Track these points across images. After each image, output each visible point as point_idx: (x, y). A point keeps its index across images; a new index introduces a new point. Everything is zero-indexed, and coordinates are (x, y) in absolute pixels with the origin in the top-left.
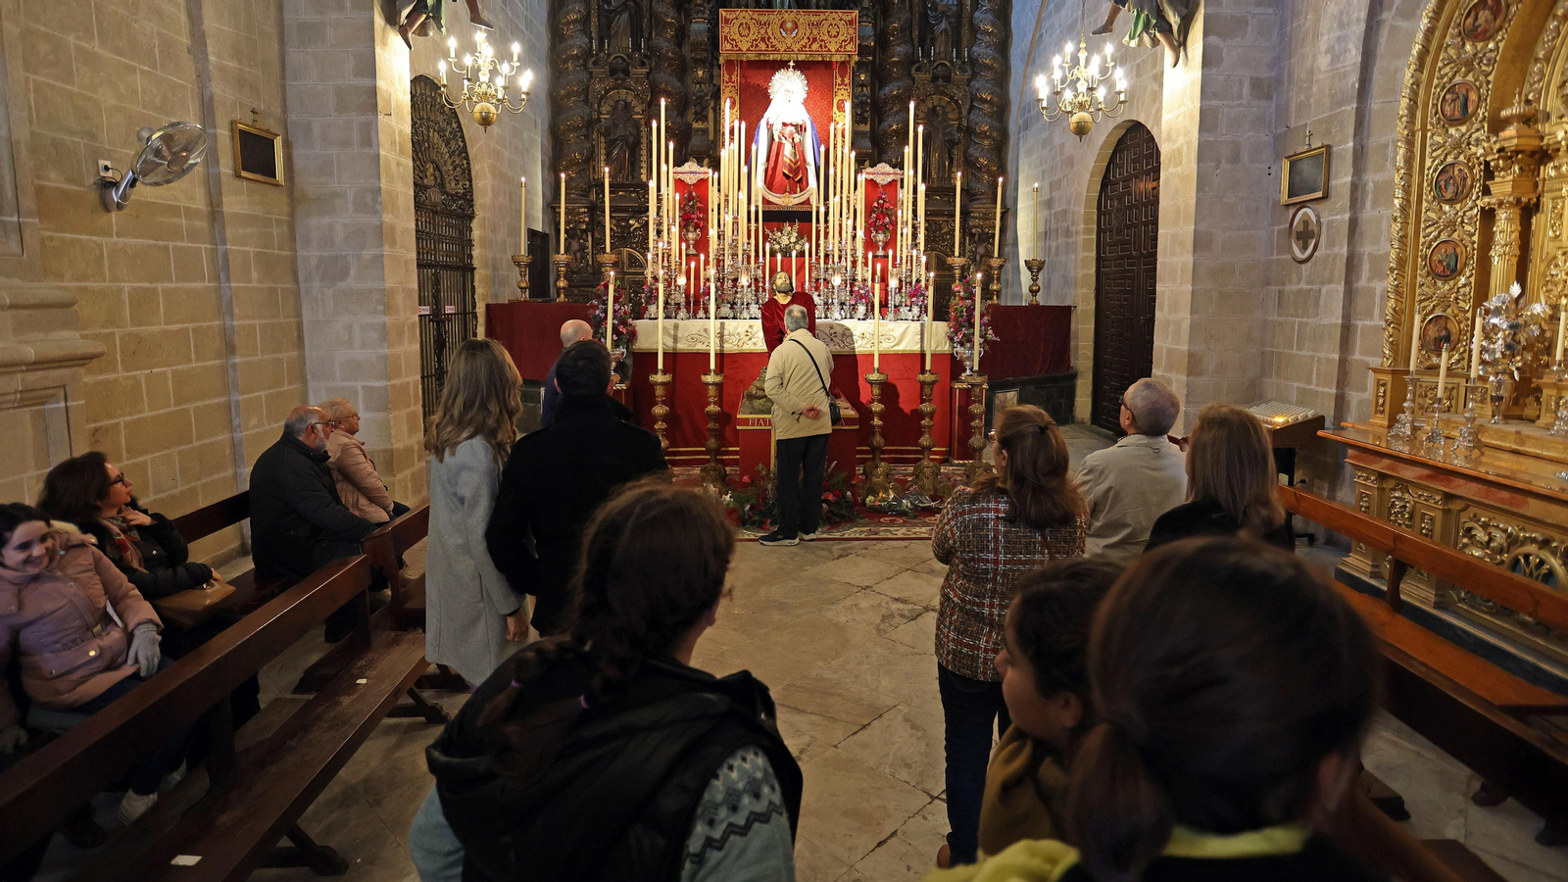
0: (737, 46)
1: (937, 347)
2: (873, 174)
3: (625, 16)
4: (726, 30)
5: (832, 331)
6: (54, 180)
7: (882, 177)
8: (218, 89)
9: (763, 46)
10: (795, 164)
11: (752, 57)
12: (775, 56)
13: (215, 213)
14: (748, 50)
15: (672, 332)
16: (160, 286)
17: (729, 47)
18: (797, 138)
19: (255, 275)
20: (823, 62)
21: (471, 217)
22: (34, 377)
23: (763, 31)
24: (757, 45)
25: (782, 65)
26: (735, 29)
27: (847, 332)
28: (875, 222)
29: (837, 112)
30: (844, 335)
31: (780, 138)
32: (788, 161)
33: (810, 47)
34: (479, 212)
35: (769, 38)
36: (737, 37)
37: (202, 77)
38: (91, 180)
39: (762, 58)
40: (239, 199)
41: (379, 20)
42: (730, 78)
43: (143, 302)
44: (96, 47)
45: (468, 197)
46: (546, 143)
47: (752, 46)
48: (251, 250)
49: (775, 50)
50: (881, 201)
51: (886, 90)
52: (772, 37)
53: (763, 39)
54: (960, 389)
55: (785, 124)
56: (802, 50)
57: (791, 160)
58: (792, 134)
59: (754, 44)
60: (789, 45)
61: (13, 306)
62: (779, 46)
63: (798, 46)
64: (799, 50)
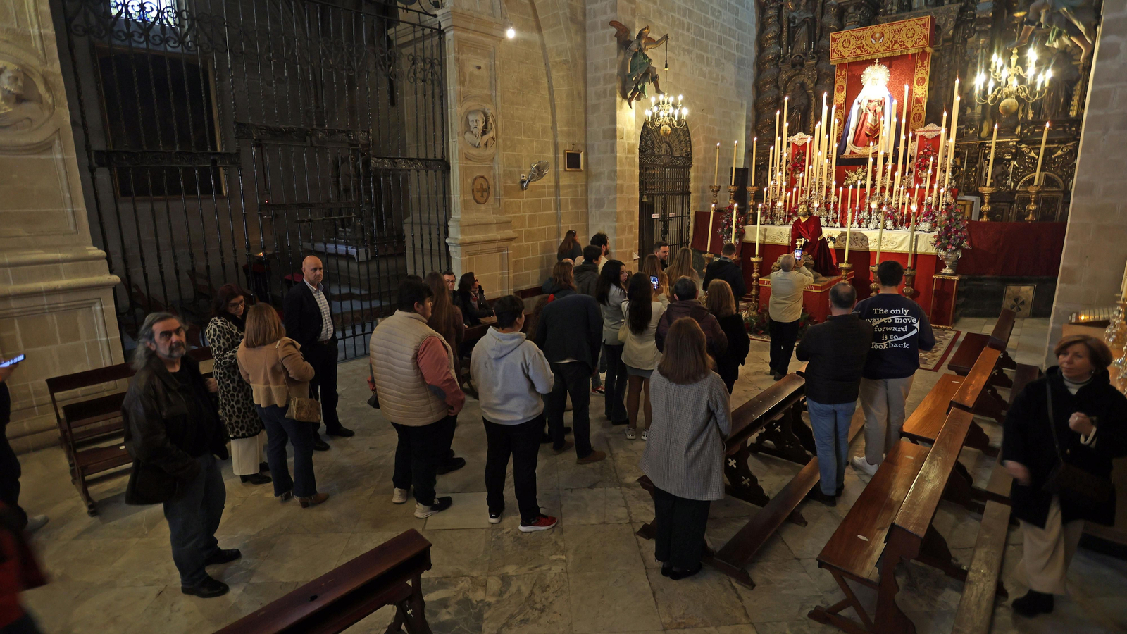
0: (841, 55)
2: (923, 131)
3: (804, 28)
4: (835, 46)
5: (855, 237)
7: (929, 133)
8: (561, 139)
9: (859, 52)
10: (874, 127)
11: (851, 60)
12: (867, 57)
13: (558, 185)
14: (849, 56)
15: (763, 233)
16: (537, 214)
17: (836, 56)
18: (878, 109)
19: (570, 207)
20: (902, 55)
23: (859, 42)
24: (855, 52)
25: (871, 62)
26: (840, 44)
27: (865, 238)
28: (919, 164)
29: (916, 86)
30: (862, 239)
31: (866, 111)
32: (870, 125)
33: (892, 47)
34: (695, 163)
35: (863, 46)
36: (841, 49)
37: (555, 136)
39: (858, 59)
40: (567, 179)
42: (841, 73)
47: (851, 53)
48: (568, 198)
49: (867, 53)
50: (926, 150)
52: (865, 45)
53: (859, 48)
55: (870, 101)
56: (886, 50)
57: (871, 125)
58: (875, 107)
59: (853, 51)
60: (877, 48)
62: (870, 50)
63: (884, 48)
64: (884, 50)
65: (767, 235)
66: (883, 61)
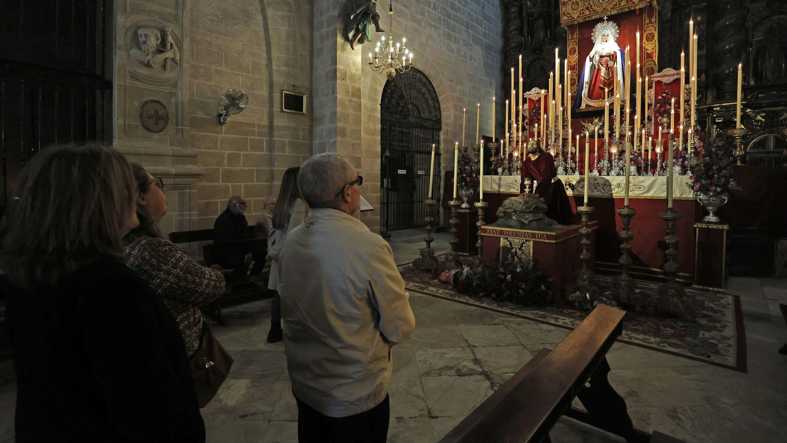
0: (571, 17)
1: (682, 194)
2: (659, 77)
3: (541, 21)
4: (564, 9)
5: (596, 182)
6: (200, 114)
7: (667, 78)
8: (276, 78)
9: (587, 12)
10: (608, 80)
11: (581, 20)
12: (596, 16)
13: (271, 126)
14: (578, 17)
15: (498, 182)
16: (242, 153)
17: (566, 18)
18: (611, 63)
19: (287, 150)
20: (630, 11)
21: (440, 129)
22: (178, 180)
23: (587, 3)
24: (583, 13)
25: (601, 20)
26: (569, 7)
27: (607, 183)
28: (659, 110)
30: (604, 185)
31: (599, 66)
32: (603, 79)
33: (619, 4)
34: (444, 127)
35: (591, 6)
36: (571, 11)
37: (271, 74)
38: (216, 114)
39: (587, 19)
40: (282, 120)
41: (340, 40)
42: (573, 37)
43: (233, 159)
44: (223, 68)
45: (439, 121)
46: (499, 93)
47: (580, 14)
48: (287, 140)
49: (596, 12)
50: (664, 95)
51: (720, 23)
52: (593, 5)
53: (587, 8)
54: (700, 229)
55: (602, 57)
56: (614, 8)
57: (604, 78)
58: (607, 62)
59: (582, 12)
60: (605, 7)
61: (173, 156)
62: (598, 9)
63: (611, 6)
64: (611, 8)
65: (502, 183)
66: (611, 18)
